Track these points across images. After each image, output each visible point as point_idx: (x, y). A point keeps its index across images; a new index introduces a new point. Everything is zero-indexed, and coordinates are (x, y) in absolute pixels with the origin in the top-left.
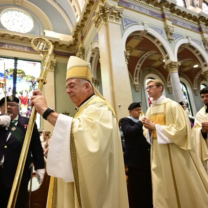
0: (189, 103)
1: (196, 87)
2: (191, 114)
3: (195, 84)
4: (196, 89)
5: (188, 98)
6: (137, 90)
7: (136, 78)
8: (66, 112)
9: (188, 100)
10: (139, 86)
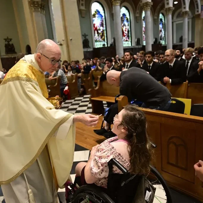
0: (130, 30)
1: (139, 13)
2: (130, 41)
3: (138, 10)
4: (137, 15)
5: (129, 25)
6: (83, 16)
7: (82, 2)
8: (8, 37)
9: (129, 27)
10: (84, 12)
